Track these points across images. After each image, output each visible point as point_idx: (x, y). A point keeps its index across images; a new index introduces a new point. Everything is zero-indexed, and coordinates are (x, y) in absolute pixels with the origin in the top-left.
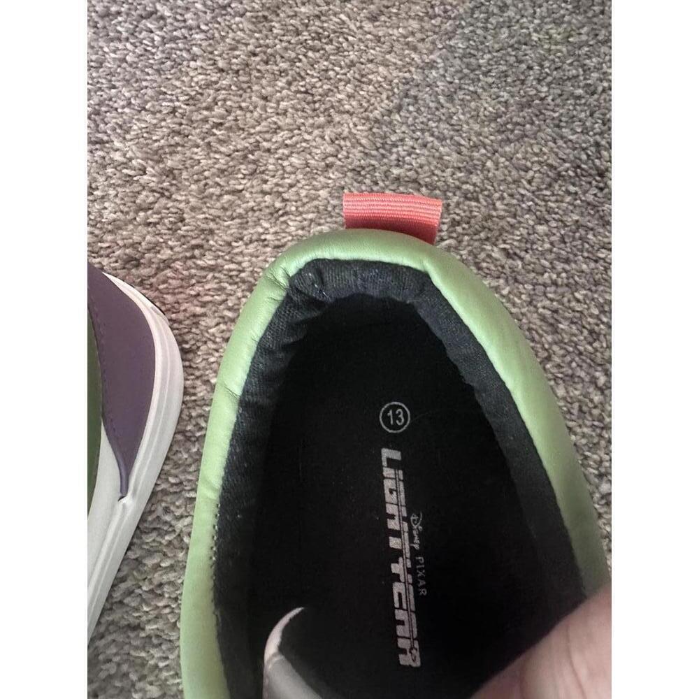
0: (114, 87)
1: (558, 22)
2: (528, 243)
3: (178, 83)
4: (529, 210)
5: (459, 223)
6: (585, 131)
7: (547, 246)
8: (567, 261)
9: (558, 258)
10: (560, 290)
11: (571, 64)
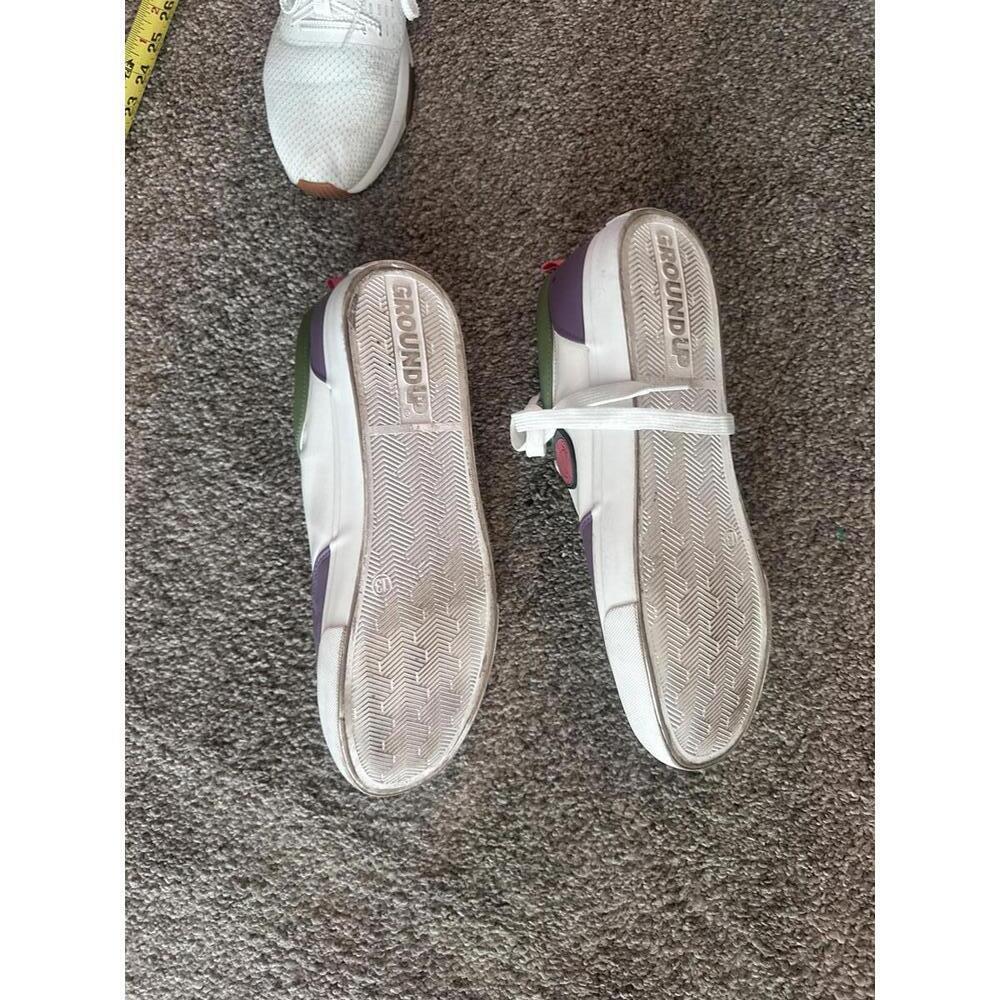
0: (516, 172)
1: (798, 15)
2: (823, 185)
3: (558, 154)
4: (818, 162)
5: (775, 186)
6: (841, 94)
7: (837, 182)
8: (853, 187)
9: (847, 188)
10: (853, 208)
11: (817, 45)
